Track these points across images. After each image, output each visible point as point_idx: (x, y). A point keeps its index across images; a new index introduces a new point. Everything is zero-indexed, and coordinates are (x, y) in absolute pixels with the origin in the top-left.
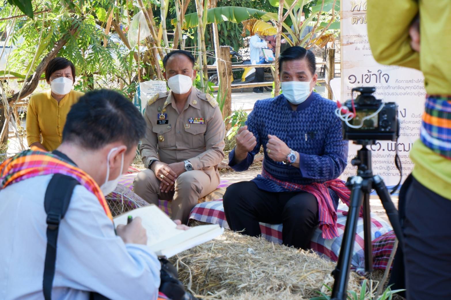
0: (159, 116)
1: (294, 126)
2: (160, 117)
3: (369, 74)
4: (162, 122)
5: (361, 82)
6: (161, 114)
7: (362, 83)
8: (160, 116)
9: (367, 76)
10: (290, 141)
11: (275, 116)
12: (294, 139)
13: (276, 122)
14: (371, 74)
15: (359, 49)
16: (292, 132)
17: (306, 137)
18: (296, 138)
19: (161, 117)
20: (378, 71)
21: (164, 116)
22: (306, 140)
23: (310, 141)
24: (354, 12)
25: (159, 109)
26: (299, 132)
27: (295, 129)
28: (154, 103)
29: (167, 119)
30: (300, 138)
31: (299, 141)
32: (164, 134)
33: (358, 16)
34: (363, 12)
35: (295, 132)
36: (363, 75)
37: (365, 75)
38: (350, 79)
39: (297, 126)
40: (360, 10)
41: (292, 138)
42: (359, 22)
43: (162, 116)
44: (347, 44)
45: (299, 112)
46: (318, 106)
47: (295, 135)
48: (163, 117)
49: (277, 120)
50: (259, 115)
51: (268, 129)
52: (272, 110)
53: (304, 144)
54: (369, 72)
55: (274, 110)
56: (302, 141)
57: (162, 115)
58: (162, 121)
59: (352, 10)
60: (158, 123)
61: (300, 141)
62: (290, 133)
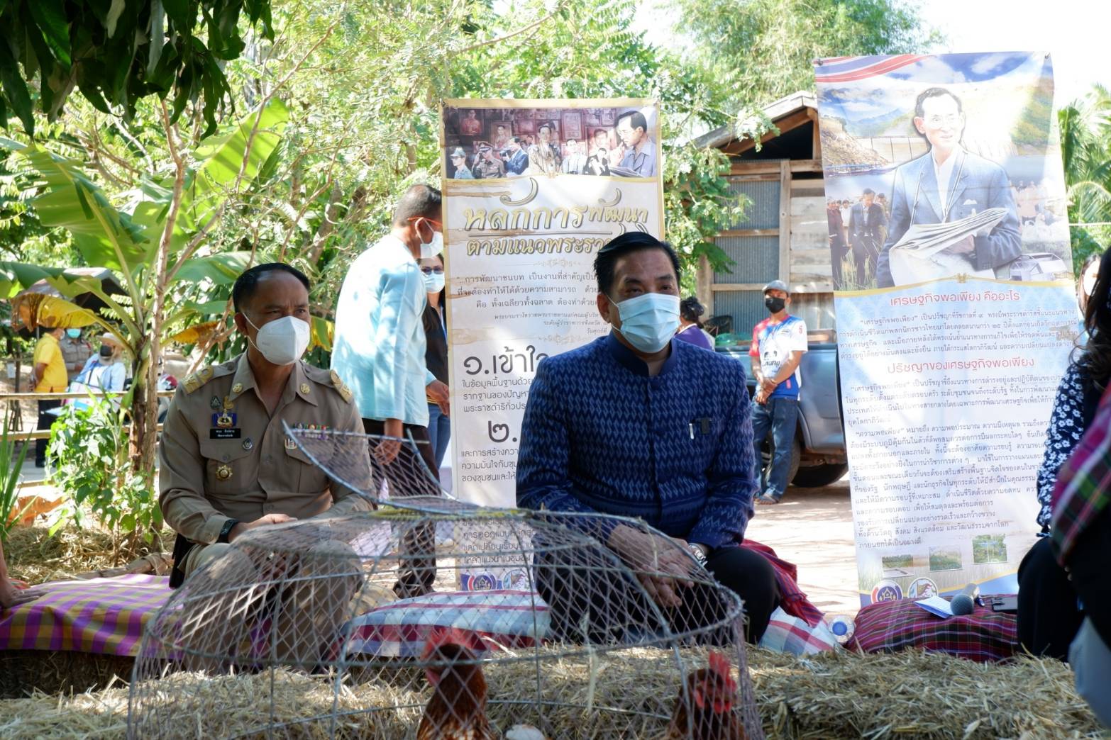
0: (214, 418)
1: (661, 409)
2: (219, 422)
3: (508, 354)
4: (223, 433)
5: (491, 371)
6: (221, 414)
7: (495, 372)
8: (220, 419)
9: (504, 360)
10: (659, 443)
11: (605, 388)
12: (665, 437)
13: (612, 402)
14: (514, 354)
15: (484, 305)
16: (660, 422)
17: (691, 430)
18: (669, 436)
19: (222, 421)
20: (528, 349)
21: (230, 419)
22: (692, 437)
23: (701, 439)
24: (472, 232)
25: (215, 402)
26: (674, 421)
27: (666, 416)
28: (201, 388)
29: (238, 426)
30: (679, 433)
31: (677, 440)
32: (233, 463)
33: (481, 240)
34: (491, 232)
35: (667, 421)
36: (494, 357)
37: (500, 357)
38: (469, 366)
39: (668, 409)
40: (483, 229)
41: (661, 435)
42: (483, 251)
43: (225, 420)
44: (460, 295)
45: (664, 377)
46: (699, 364)
47: (668, 429)
48: (227, 421)
49: (612, 396)
50: (567, 389)
51: (599, 419)
52: (594, 376)
53: (688, 446)
54: (508, 350)
55: (598, 376)
56: (684, 441)
57: (225, 416)
58: (223, 430)
59: (468, 227)
60: (213, 435)
61: (680, 440)
62: (657, 425)
